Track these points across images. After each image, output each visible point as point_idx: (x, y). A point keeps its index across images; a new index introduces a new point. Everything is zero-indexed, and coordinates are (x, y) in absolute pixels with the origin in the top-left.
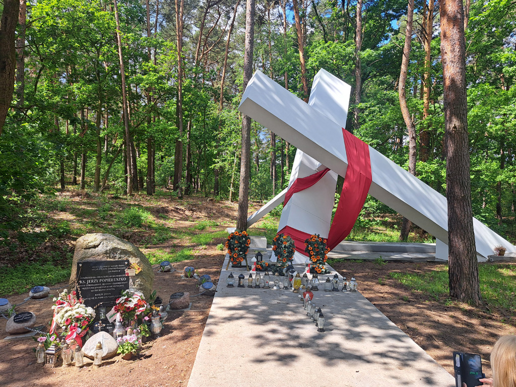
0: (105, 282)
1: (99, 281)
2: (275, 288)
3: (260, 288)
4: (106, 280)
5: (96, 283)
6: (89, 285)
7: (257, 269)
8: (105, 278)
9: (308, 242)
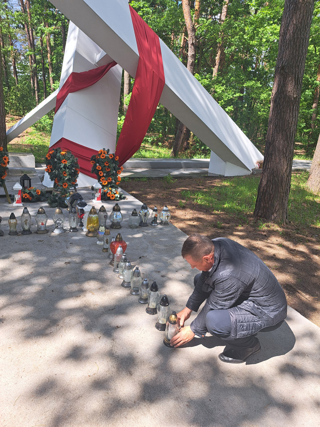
2: (57, 232)
3: (31, 233)
7: (23, 200)
9: (95, 160)
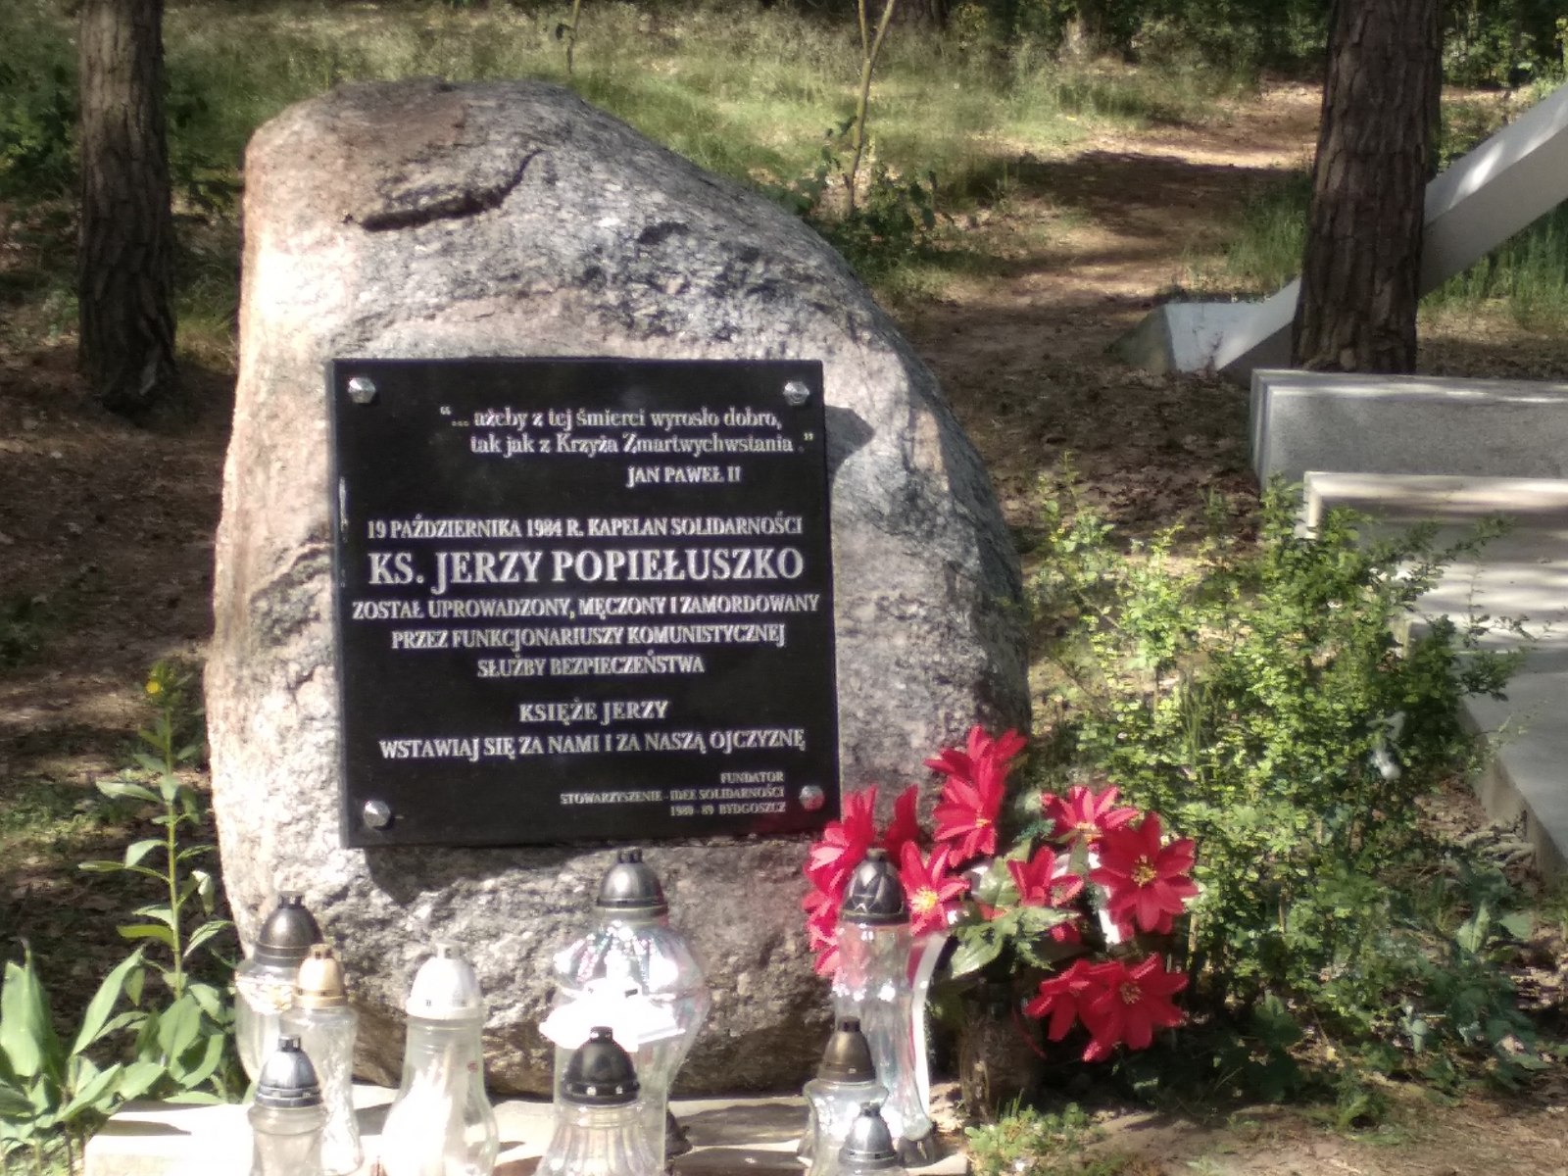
0: (602, 588)
1: (546, 566)
4: (615, 559)
5: (520, 590)
6: (459, 608)
8: (602, 544)
